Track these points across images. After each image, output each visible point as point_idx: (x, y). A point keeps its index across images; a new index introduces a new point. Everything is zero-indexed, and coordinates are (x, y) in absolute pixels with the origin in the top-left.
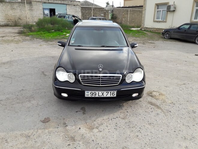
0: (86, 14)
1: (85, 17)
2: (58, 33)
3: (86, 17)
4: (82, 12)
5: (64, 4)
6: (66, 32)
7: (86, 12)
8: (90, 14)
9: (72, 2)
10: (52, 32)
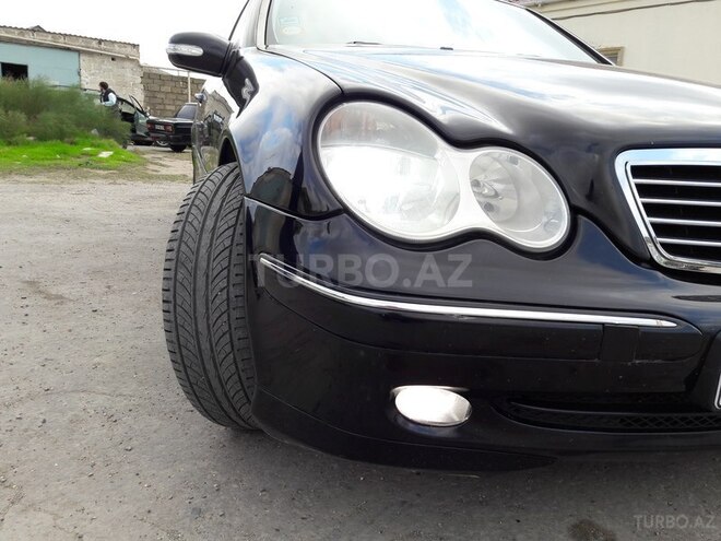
0: (163, 96)
1: (162, 107)
2: (56, 149)
3: (164, 110)
4: (146, 89)
5: (68, 49)
6: (92, 145)
7: (163, 89)
8: (180, 97)
9: (103, 46)
10: (28, 144)
